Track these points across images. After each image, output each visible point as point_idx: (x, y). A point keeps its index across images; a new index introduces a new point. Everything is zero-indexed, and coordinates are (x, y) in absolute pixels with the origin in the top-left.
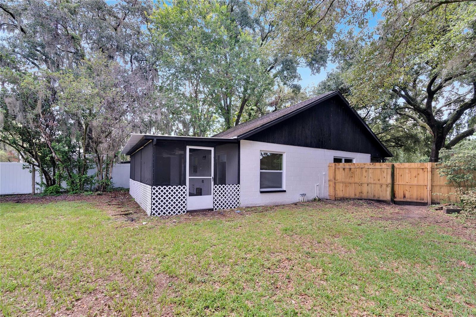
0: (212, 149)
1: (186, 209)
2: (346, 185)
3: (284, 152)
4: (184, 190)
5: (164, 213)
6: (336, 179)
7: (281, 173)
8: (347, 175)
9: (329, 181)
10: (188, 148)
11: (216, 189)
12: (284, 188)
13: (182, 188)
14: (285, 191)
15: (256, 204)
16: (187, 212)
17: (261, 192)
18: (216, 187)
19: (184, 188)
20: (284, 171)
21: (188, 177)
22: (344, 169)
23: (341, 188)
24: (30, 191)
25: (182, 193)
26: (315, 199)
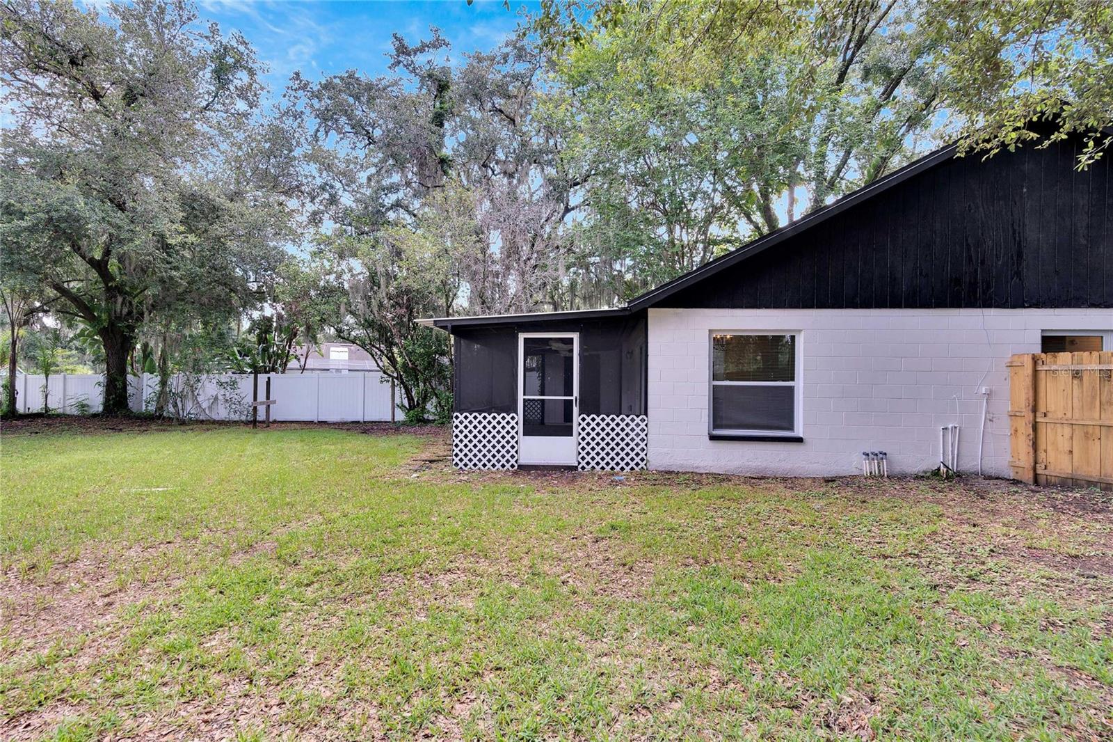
0: (575, 336)
1: (516, 461)
2: (1087, 433)
3: (800, 331)
4: (513, 423)
5: (475, 465)
6: (1042, 409)
7: (791, 389)
8: (1094, 398)
9: (1013, 416)
10: (522, 336)
11: (584, 424)
12: (799, 431)
13: (508, 418)
14: (799, 440)
15: (697, 468)
16: (520, 467)
17: (713, 438)
18: (583, 419)
19: (513, 418)
20: (799, 384)
21: (521, 397)
22: (1077, 375)
23: (1064, 444)
24: (389, 419)
25: (508, 428)
26: (936, 473)
